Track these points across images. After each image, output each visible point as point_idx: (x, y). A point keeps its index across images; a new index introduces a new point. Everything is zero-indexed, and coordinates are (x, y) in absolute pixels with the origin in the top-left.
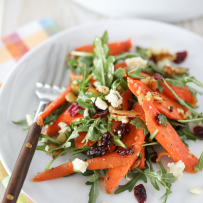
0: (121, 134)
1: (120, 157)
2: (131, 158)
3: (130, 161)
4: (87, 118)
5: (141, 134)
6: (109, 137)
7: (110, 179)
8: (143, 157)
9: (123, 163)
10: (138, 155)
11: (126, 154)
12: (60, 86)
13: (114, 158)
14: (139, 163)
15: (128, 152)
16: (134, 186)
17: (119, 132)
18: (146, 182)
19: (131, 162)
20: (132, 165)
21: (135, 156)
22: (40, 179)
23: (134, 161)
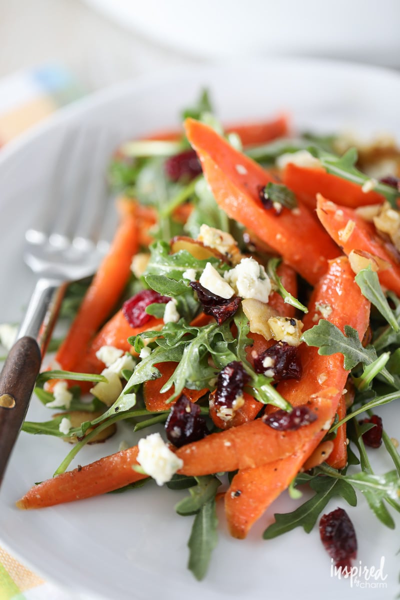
0: (274, 367)
1: (274, 433)
2: (306, 436)
3: (304, 445)
4: (176, 325)
5: (335, 366)
6: (238, 377)
7: (243, 496)
8: (343, 434)
9: (283, 453)
10: (327, 426)
11: (293, 426)
12: (94, 238)
13: (258, 437)
14: (329, 450)
15: (297, 420)
16: (321, 516)
17: (267, 362)
18: (353, 503)
19: (307, 447)
20: (308, 454)
21: (318, 431)
22: (41, 499)
23: (316, 443)
